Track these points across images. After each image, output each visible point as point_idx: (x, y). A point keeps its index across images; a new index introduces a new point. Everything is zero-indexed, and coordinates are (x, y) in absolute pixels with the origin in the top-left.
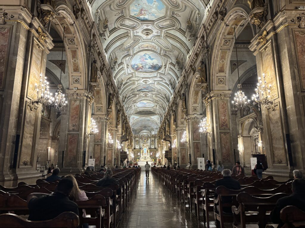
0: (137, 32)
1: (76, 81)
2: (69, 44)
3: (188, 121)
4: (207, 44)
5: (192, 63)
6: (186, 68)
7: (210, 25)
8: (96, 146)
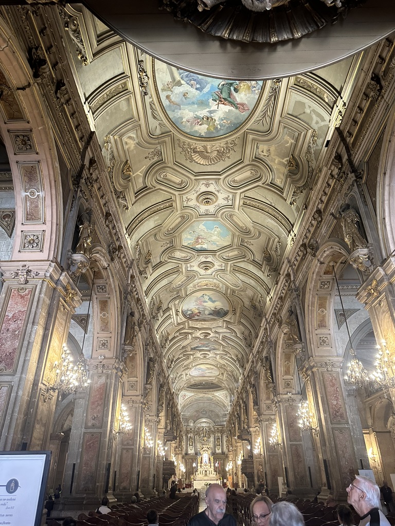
0: (191, 266)
1: (104, 345)
2: (98, 292)
3: (277, 405)
4: (295, 285)
5: (276, 309)
6: (267, 317)
7: (297, 260)
8: (125, 451)
